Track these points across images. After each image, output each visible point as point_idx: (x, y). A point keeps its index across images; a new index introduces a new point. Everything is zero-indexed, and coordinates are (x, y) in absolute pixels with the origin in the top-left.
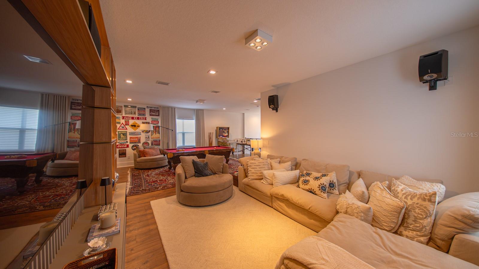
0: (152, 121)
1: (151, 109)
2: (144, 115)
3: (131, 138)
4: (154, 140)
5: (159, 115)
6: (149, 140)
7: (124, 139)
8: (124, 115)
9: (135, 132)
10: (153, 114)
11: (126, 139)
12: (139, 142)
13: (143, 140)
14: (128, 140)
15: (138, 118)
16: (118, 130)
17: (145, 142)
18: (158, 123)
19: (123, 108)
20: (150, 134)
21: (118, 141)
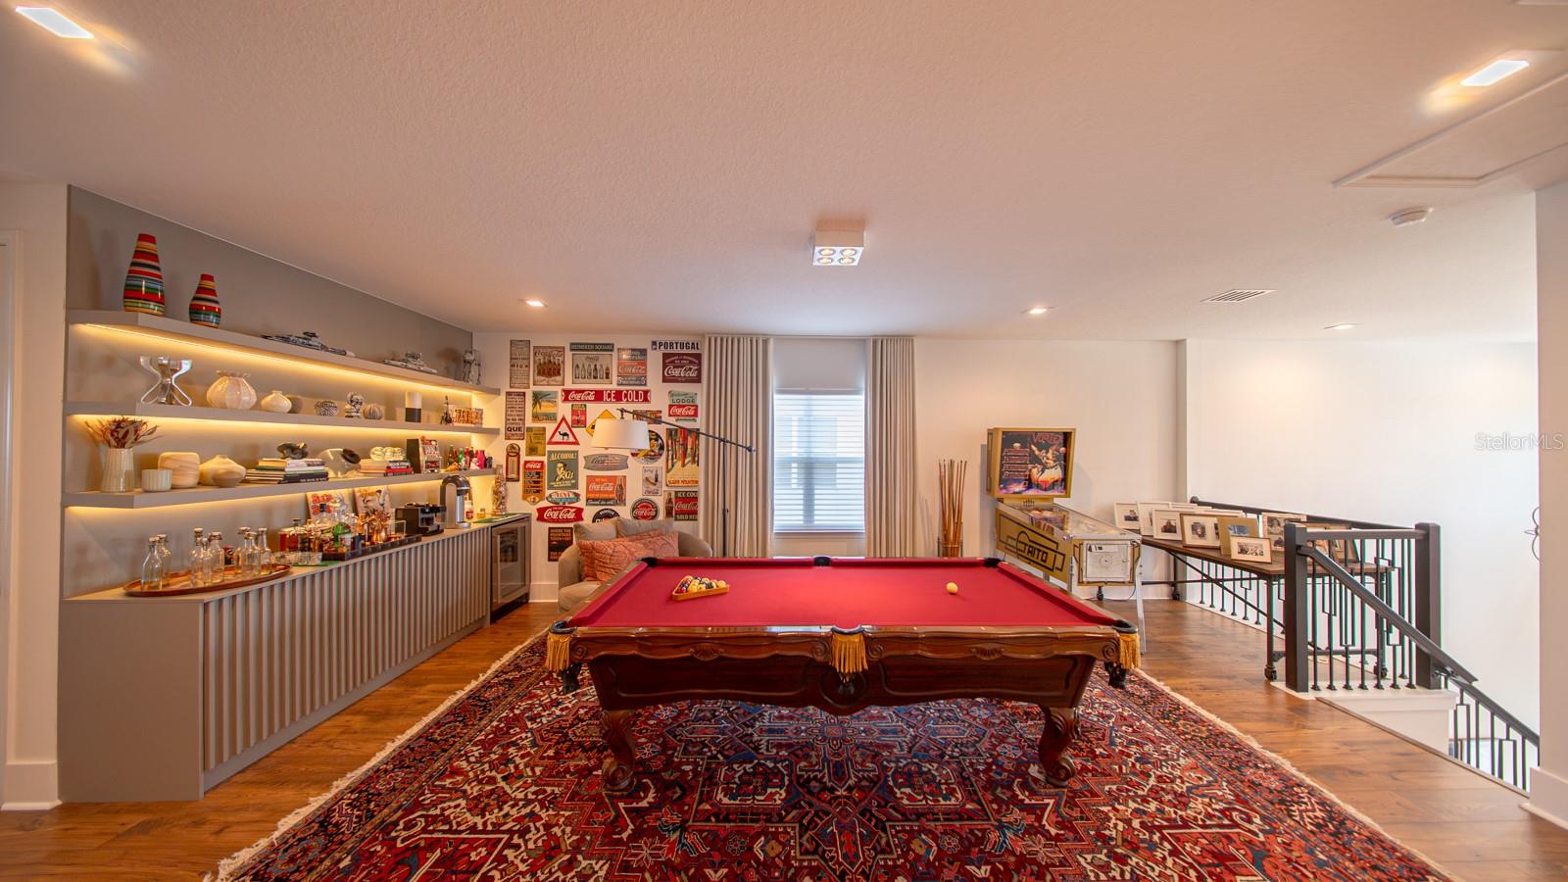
0: (671, 406)
1: (669, 351)
2: (641, 379)
3: (590, 480)
4: (676, 492)
5: (698, 380)
6: (656, 493)
7: (568, 483)
8: (569, 385)
9: (606, 456)
10: (676, 372)
11: (575, 486)
12: (621, 500)
13: (634, 492)
14: (582, 490)
15: (618, 396)
16: (549, 448)
17: (641, 501)
18: (696, 415)
19: (569, 354)
20: (661, 463)
21: (548, 492)
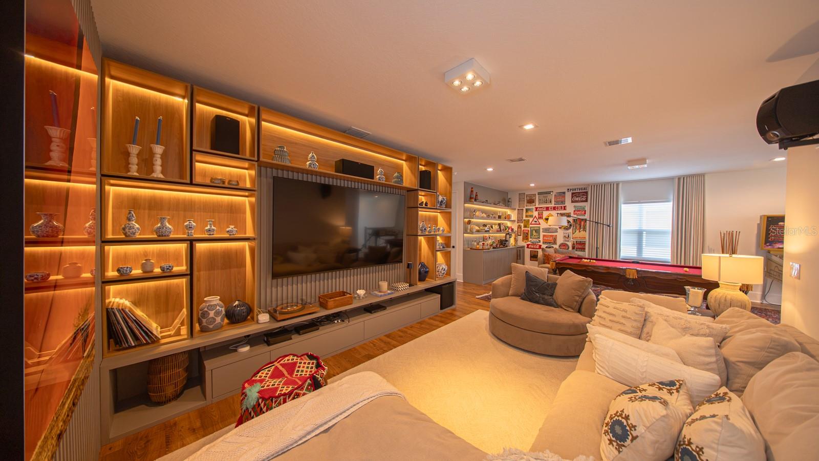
0: (574, 211)
1: (574, 192)
2: (563, 202)
3: (544, 236)
4: (576, 241)
5: (586, 201)
6: (568, 241)
7: (537, 237)
8: (537, 206)
9: (550, 228)
10: (577, 199)
11: (539, 238)
12: (555, 243)
13: (560, 240)
14: (541, 239)
15: (554, 208)
16: (531, 226)
17: (562, 244)
18: (585, 213)
19: (537, 196)
20: (570, 231)
21: (530, 239)
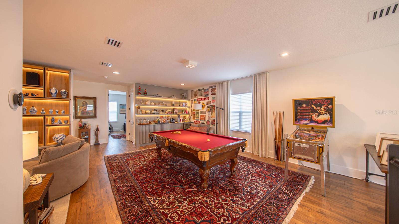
0: (212, 100)
1: (212, 88)
2: (208, 95)
3: (201, 116)
4: (213, 119)
6: (210, 119)
8: (198, 98)
10: (213, 93)
11: (199, 117)
12: (205, 121)
13: (207, 119)
15: (204, 99)
16: (196, 110)
17: (208, 121)
18: (215, 102)
20: (211, 113)
21: (196, 118)
